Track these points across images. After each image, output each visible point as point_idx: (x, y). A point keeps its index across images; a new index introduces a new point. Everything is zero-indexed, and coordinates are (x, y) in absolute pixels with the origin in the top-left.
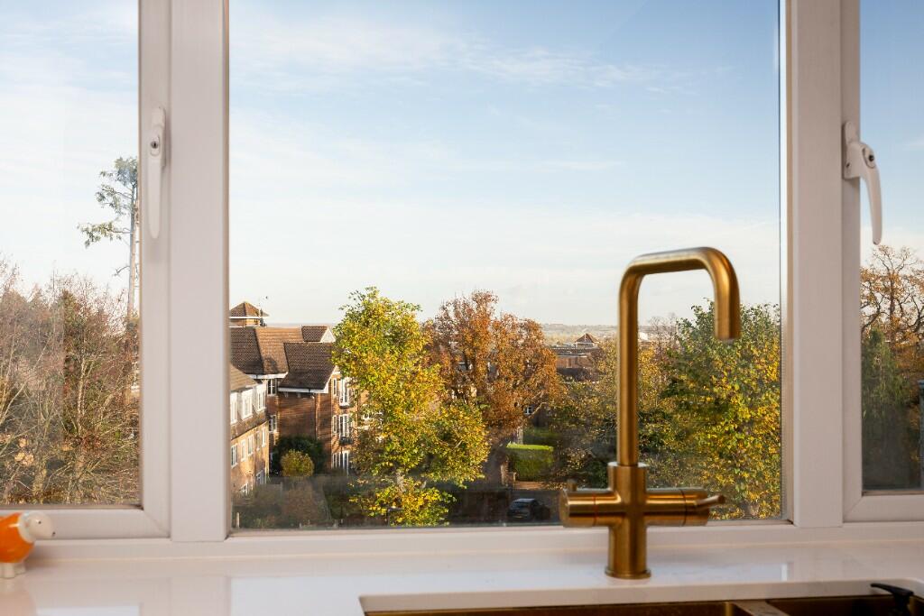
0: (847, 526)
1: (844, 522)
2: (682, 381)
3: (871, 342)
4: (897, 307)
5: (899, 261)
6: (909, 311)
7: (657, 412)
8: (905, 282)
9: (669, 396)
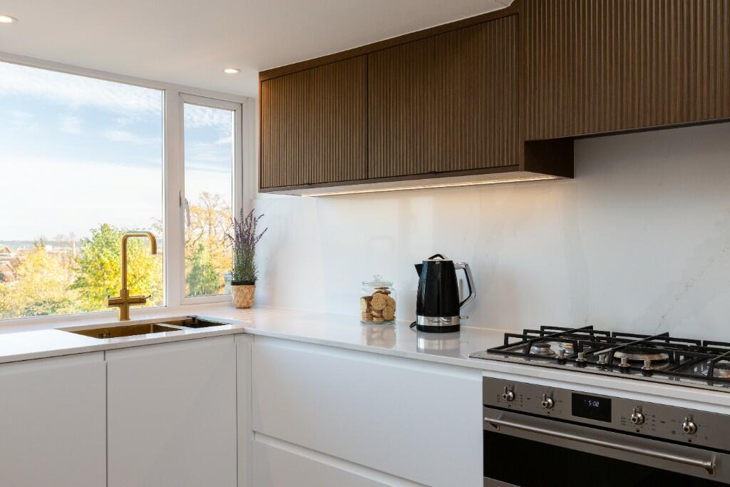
0: (182, 306)
1: (181, 305)
2: (84, 278)
3: (199, 251)
4: (213, 229)
5: (214, 202)
6: (219, 232)
7: (64, 300)
8: (217, 214)
9: (75, 288)
